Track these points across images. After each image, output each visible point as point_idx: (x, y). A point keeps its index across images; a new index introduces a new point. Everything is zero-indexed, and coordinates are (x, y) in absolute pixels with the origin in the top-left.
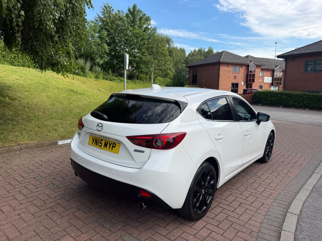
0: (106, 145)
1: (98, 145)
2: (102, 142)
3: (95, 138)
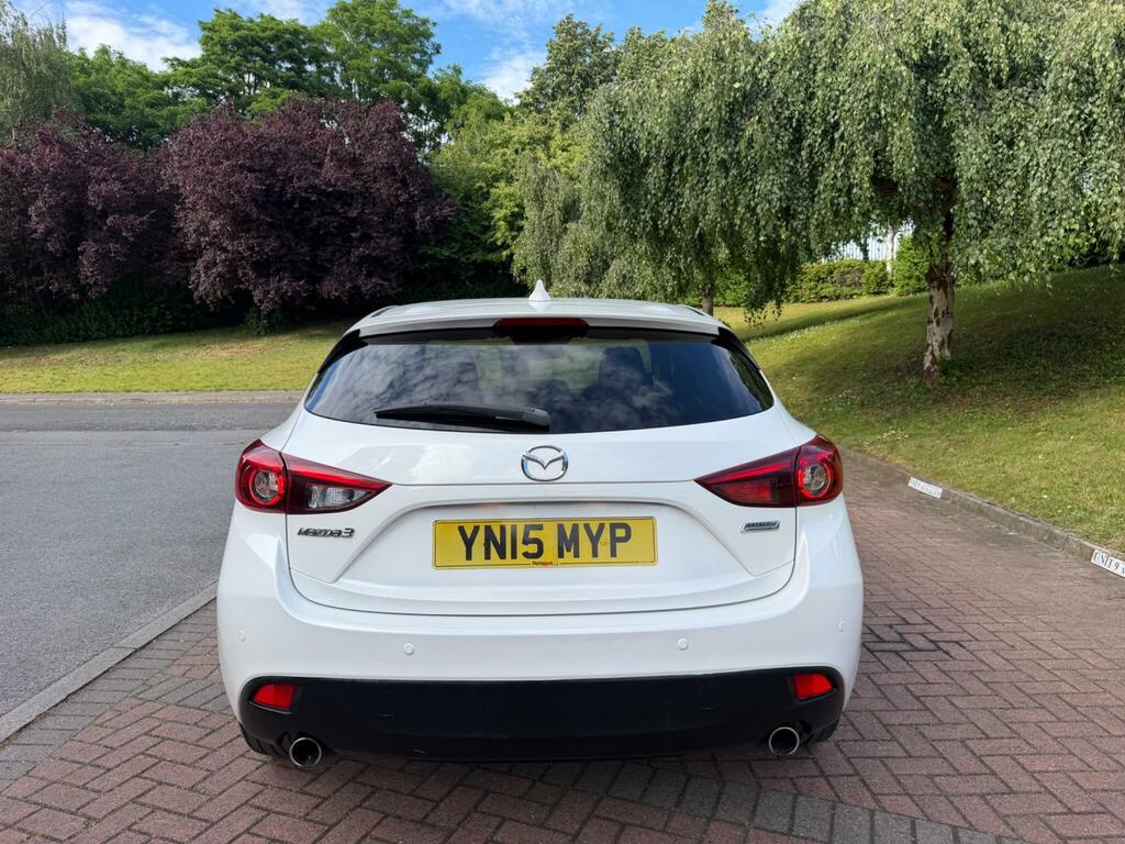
0: (568, 544)
1: (514, 556)
2: (533, 534)
3: (476, 529)
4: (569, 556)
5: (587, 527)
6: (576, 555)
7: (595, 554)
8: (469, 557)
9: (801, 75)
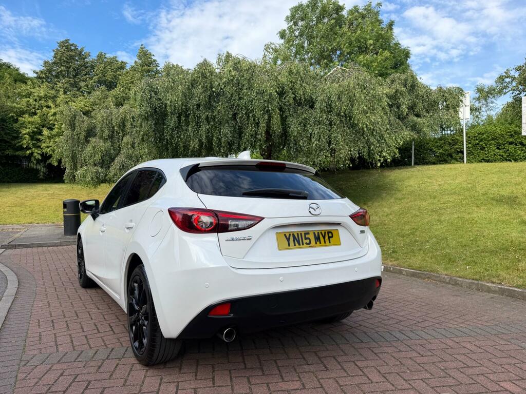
0: (317, 239)
1: (303, 244)
2: (307, 236)
3: (290, 235)
4: (318, 243)
5: (321, 233)
6: (320, 243)
7: (325, 243)
8: (289, 245)
9: (236, 89)
